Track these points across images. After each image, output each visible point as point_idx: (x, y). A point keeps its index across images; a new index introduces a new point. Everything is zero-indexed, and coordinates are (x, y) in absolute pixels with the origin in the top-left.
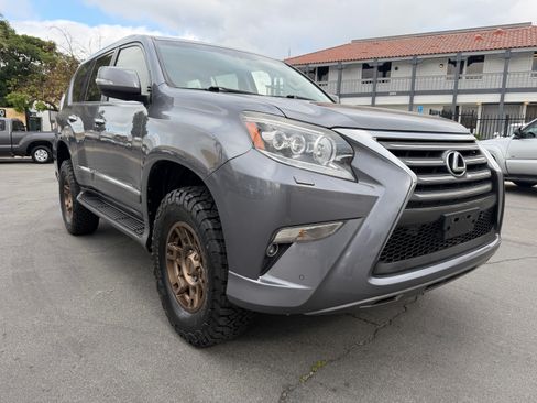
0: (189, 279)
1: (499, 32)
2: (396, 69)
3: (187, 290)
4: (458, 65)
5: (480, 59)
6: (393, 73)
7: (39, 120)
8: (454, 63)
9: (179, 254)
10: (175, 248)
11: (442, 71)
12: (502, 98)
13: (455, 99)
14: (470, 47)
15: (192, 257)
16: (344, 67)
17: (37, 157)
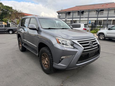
0: (46, 62)
1: (107, 4)
2: (85, 12)
3: (46, 64)
4: (98, 12)
5: (103, 10)
6: (84, 13)
7: (9, 24)
8: (97, 11)
9: (44, 58)
10: (43, 57)
11: (95, 13)
12: (107, 19)
13: (97, 19)
14: (101, 8)
15: (46, 59)
16: (74, 12)
17: (10, 33)
